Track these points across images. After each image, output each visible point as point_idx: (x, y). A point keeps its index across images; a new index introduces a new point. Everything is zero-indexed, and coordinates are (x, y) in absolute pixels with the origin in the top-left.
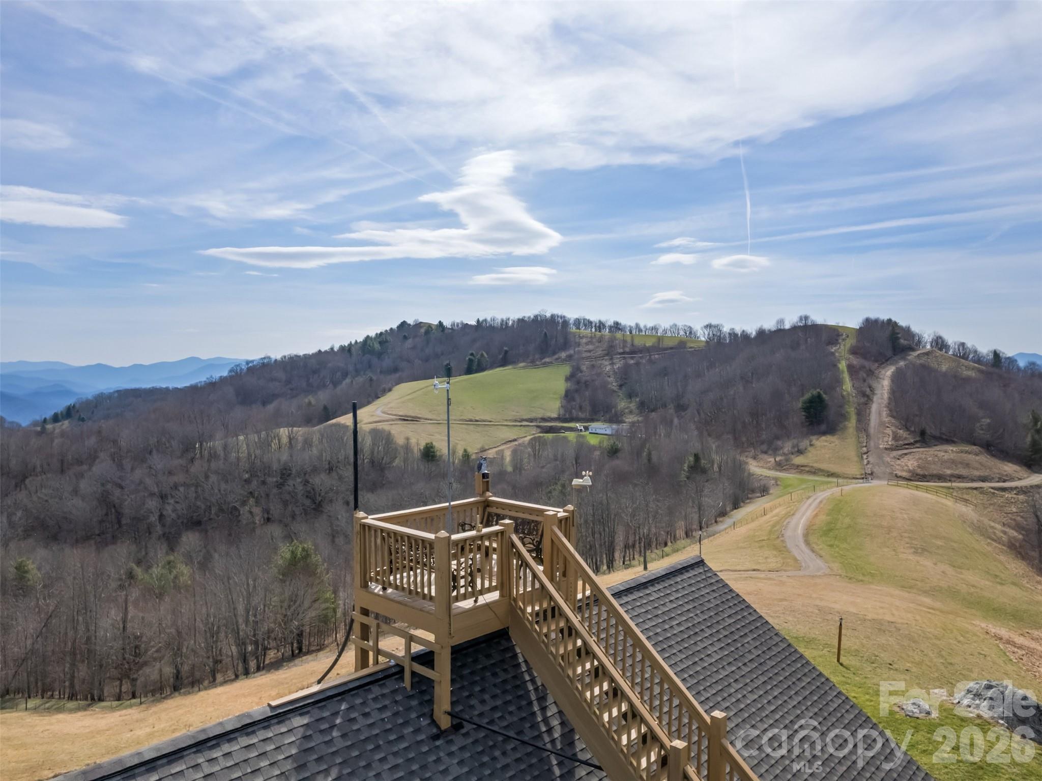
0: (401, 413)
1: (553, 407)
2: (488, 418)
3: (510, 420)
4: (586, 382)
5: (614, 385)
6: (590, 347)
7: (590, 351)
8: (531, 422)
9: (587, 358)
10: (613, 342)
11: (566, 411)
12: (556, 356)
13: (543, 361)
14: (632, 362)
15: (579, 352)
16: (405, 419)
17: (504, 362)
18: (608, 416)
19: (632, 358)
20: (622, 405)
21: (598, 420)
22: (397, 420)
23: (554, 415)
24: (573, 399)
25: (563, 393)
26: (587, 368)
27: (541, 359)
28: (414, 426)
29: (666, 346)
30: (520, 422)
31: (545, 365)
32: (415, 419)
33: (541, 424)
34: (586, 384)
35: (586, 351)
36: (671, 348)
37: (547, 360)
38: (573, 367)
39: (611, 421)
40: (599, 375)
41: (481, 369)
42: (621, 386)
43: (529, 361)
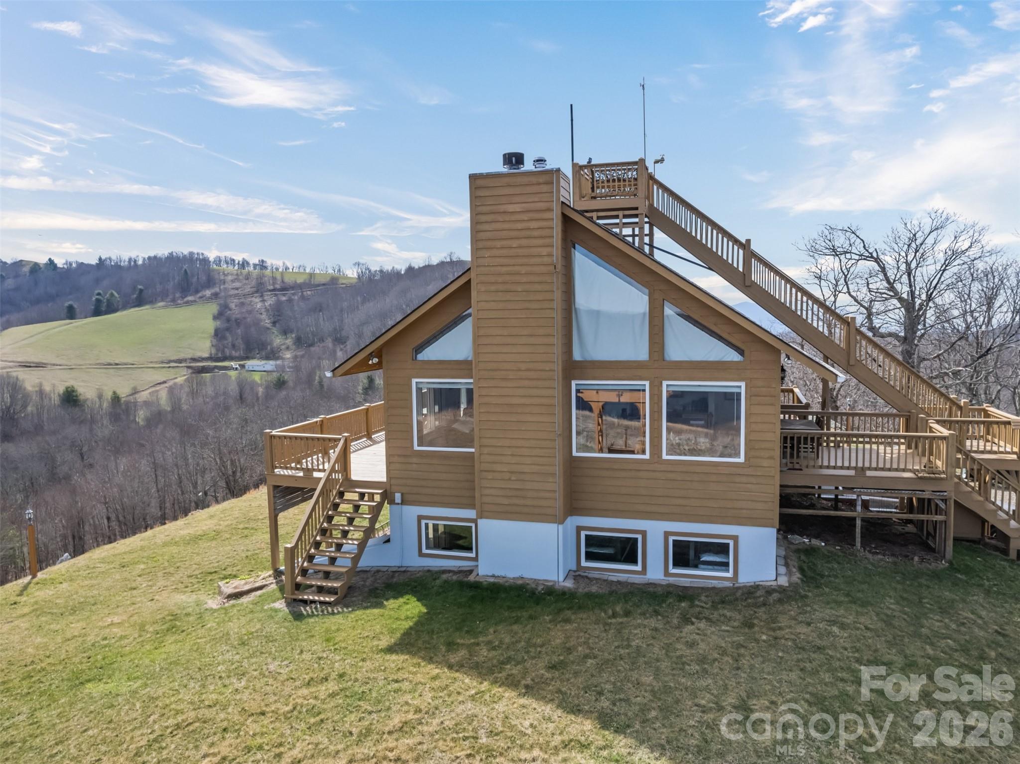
0: (20, 359)
1: (204, 347)
2: (130, 361)
3: (156, 362)
4: (236, 320)
5: (267, 322)
6: (237, 284)
7: (237, 289)
8: (181, 363)
9: (236, 295)
10: (261, 278)
11: (218, 350)
12: (200, 295)
13: (186, 299)
14: (284, 298)
15: (225, 289)
16: (26, 366)
17: (140, 302)
18: (264, 353)
19: (284, 295)
20: (277, 340)
21: (253, 358)
22: (16, 366)
23: (206, 355)
24: (223, 338)
25: (212, 332)
26: (236, 306)
27: (183, 298)
28: (42, 373)
29: (317, 282)
30: (168, 363)
31: (188, 303)
32: (39, 365)
33: (192, 364)
34: (238, 322)
35: (233, 289)
36: (324, 285)
37: (190, 298)
38: (220, 305)
39: (267, 358)
40: (250, 312)
41: (111, 309)
42: (274, 323)
43: (169, 300)
